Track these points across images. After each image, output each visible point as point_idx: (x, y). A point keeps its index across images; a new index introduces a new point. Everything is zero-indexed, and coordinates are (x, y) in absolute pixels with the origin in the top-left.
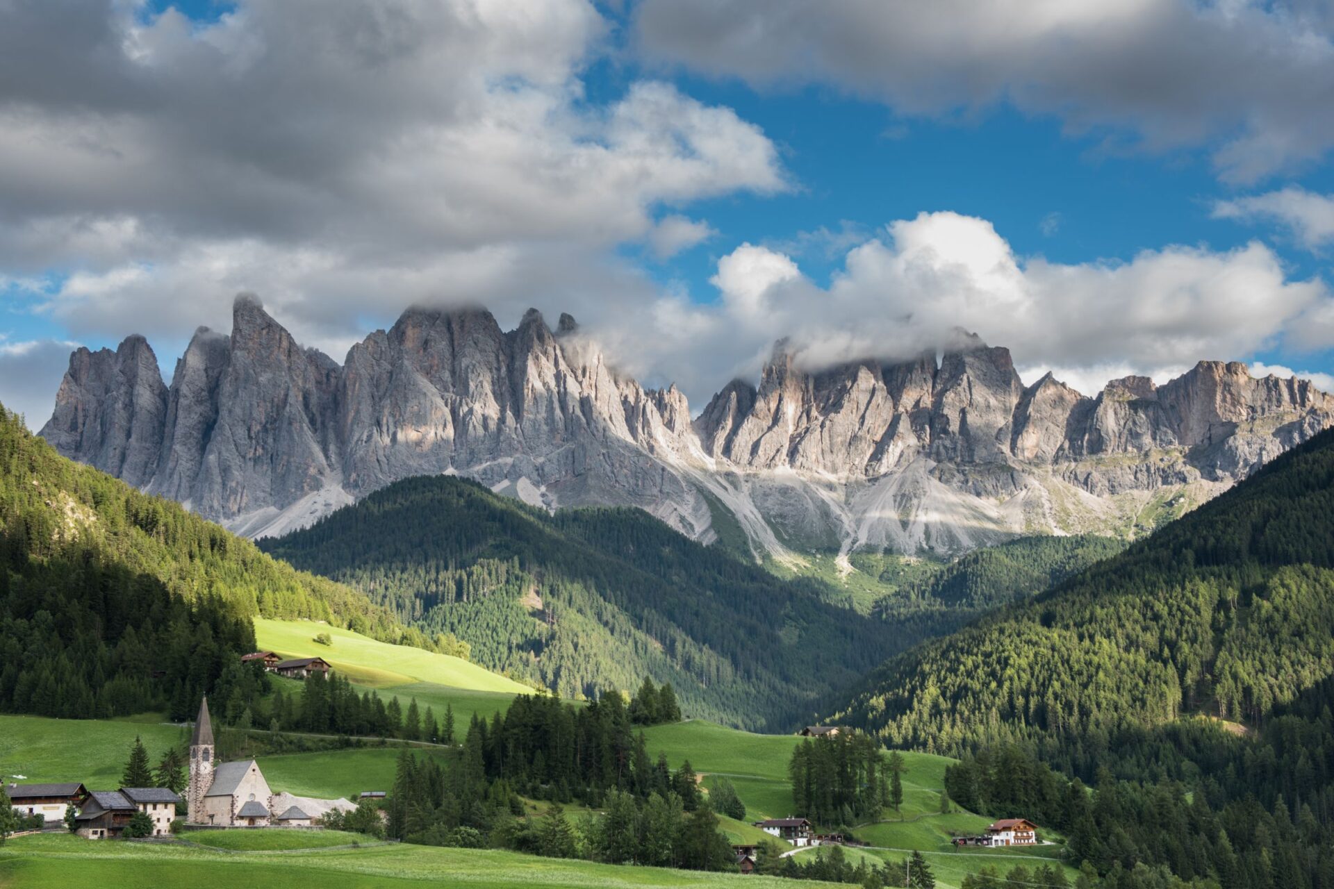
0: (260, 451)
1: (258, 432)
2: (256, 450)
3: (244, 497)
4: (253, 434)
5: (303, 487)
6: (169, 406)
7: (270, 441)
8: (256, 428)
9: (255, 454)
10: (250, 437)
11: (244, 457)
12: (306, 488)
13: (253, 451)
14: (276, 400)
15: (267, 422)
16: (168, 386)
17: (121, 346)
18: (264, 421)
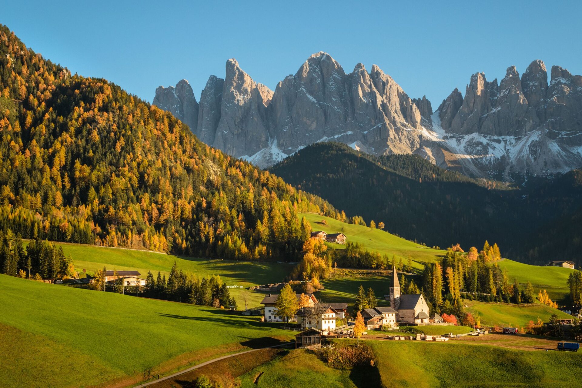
0: (240, 130)
1: (239, 122)
2: (238, 130)
3: (234, 152)
4: (236, 123)
5: (259, 146)
6: (199, 112)
7: (244, 126)
8: (238, 120)
9: (238, 132)
10: (236, 125)
11: (233, 134)
12: (261, 147)
13: (237, 130)
14: (246, 108)
15: (242, 118)
16: (198, 102)
17: (177, 85)
18: (241, 117)
